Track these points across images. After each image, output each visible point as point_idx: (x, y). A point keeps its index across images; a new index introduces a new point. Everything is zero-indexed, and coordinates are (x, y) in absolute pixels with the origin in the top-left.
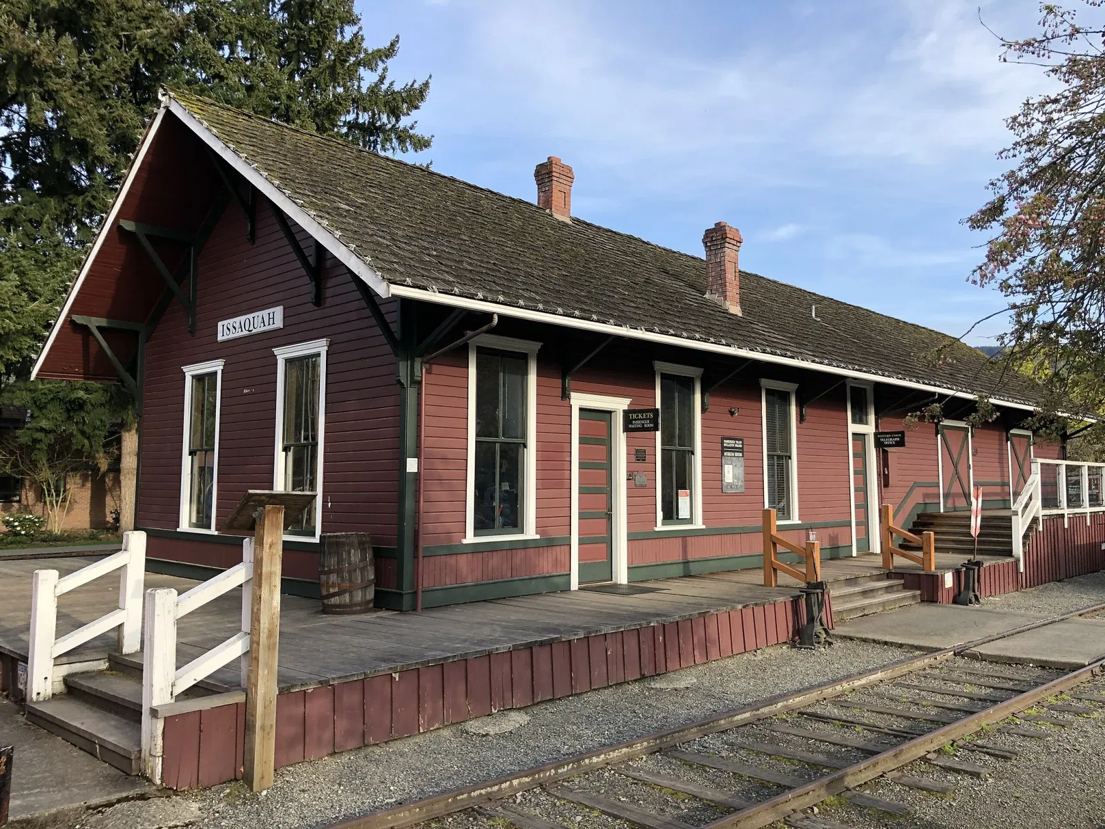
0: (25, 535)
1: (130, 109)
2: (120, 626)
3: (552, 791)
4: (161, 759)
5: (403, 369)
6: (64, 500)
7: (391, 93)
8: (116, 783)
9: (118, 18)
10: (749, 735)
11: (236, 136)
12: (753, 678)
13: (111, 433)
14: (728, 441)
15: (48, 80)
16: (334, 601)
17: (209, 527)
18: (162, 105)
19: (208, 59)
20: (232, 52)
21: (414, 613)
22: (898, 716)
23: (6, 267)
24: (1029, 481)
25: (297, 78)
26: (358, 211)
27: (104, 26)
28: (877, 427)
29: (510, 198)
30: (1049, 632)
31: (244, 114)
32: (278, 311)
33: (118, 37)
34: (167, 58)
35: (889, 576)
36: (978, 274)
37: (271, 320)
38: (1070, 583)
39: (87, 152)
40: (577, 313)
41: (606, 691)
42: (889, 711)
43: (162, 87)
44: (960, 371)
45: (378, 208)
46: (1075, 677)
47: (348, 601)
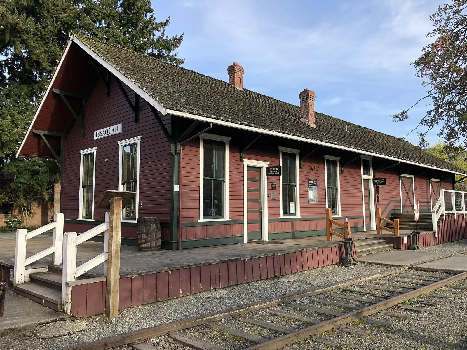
0: (14, 227)
1: (57, 48)
2: (53, 253)
3: (237, 319)
4: (70, 304)
5: (172, 148)
6: (30, 213)
7: (167, 40)
8: (51, 314)
9: (52, 10)
10: (321, 298)
11: (102, 51)
12: (322, 277)
13: (50, 185)
14: (310, 181)
15: (23, 35)
16: (144, 246)
17: (91, 218)
18: (70, 39)
19: (90, 27)
20: (100, 24)
21: (177, 250)
22: (385, 291)
23: (6, 114)
24: (439, 199)
25: (127, 35)
26: (153, 81)
27: (46, 13)
28: (374, 177)
29: (217, 80)
30: (449, 259)
31: (105, 43)
32: (120, 126)
33: (52, 17)
34: (73, 26)
35: (380, 238)
36: (420, 73)
37: (117, 130)
38: (457, 242)
39: (40, 65)
40: (246, 123)
41: (260, 282)
42: (381, 289)
43: (70, 31)
44: (409, 154)
45: (161, 80)
46: (461, 276)
47: (150, 246)
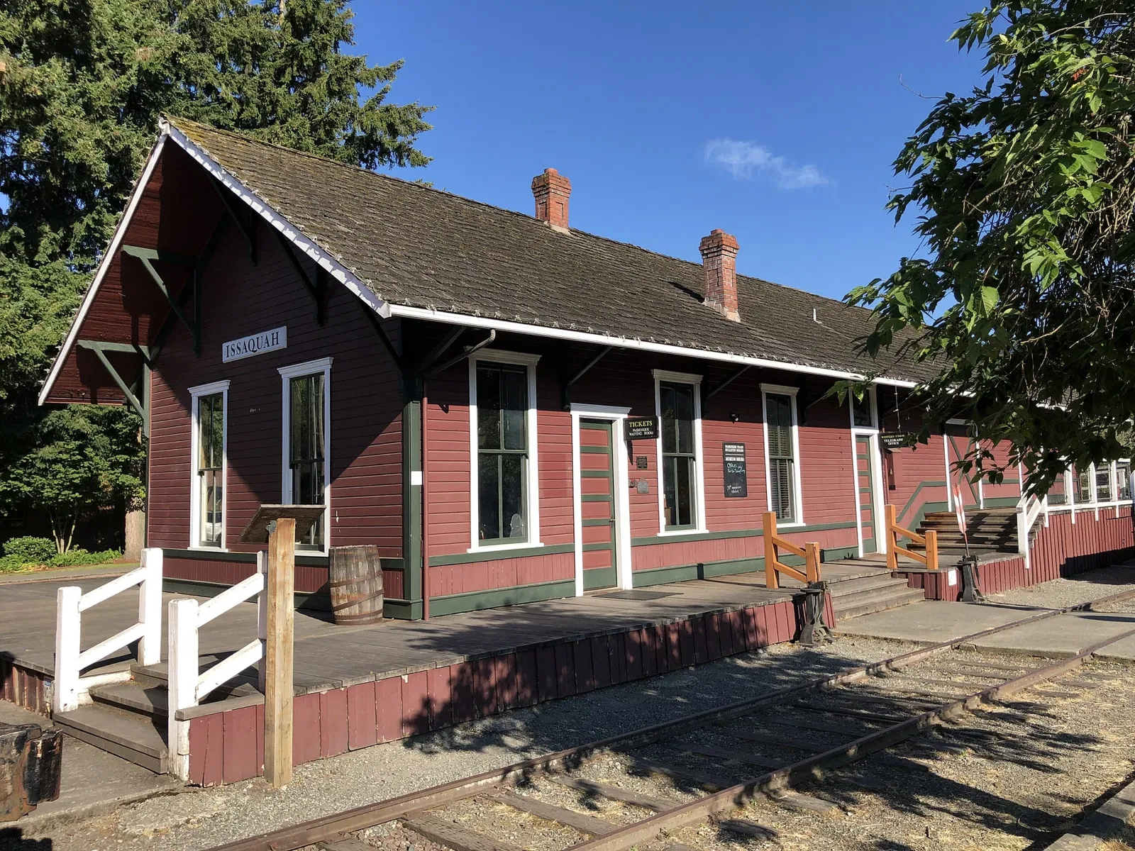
2: (137, 642)
3: (555, 779)
4: (188, 756)
8: (146, 781)
11: (237, 162)
14: (729, 446)
16: (344, 612)
17: (219, 545)
18: (163, 133)
21: (422, 621)
26: (357, 233)
29: (508, 211)
31: (243, 139)
32: (282, 332)
35: (893, 575)
37: (275, 337)
40: (573, 325)
41: (609, 691)
43: (162, 115)
45: (377, 229)
47: (358, 612)
